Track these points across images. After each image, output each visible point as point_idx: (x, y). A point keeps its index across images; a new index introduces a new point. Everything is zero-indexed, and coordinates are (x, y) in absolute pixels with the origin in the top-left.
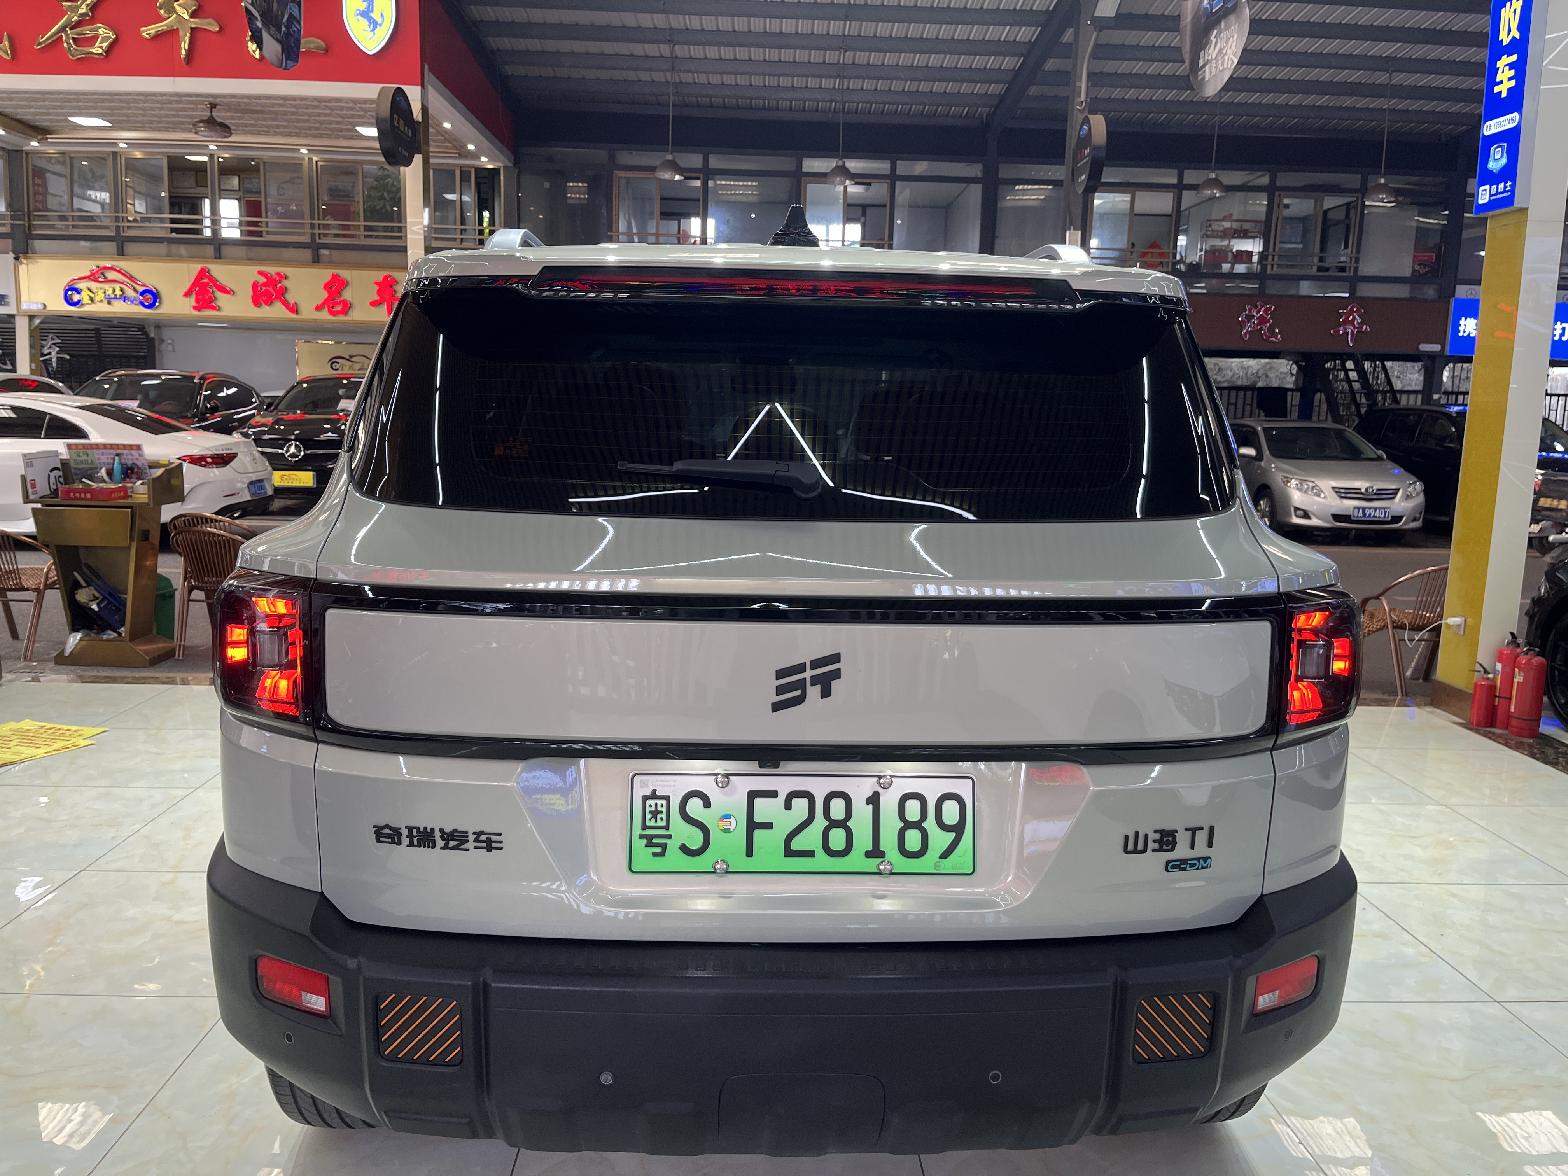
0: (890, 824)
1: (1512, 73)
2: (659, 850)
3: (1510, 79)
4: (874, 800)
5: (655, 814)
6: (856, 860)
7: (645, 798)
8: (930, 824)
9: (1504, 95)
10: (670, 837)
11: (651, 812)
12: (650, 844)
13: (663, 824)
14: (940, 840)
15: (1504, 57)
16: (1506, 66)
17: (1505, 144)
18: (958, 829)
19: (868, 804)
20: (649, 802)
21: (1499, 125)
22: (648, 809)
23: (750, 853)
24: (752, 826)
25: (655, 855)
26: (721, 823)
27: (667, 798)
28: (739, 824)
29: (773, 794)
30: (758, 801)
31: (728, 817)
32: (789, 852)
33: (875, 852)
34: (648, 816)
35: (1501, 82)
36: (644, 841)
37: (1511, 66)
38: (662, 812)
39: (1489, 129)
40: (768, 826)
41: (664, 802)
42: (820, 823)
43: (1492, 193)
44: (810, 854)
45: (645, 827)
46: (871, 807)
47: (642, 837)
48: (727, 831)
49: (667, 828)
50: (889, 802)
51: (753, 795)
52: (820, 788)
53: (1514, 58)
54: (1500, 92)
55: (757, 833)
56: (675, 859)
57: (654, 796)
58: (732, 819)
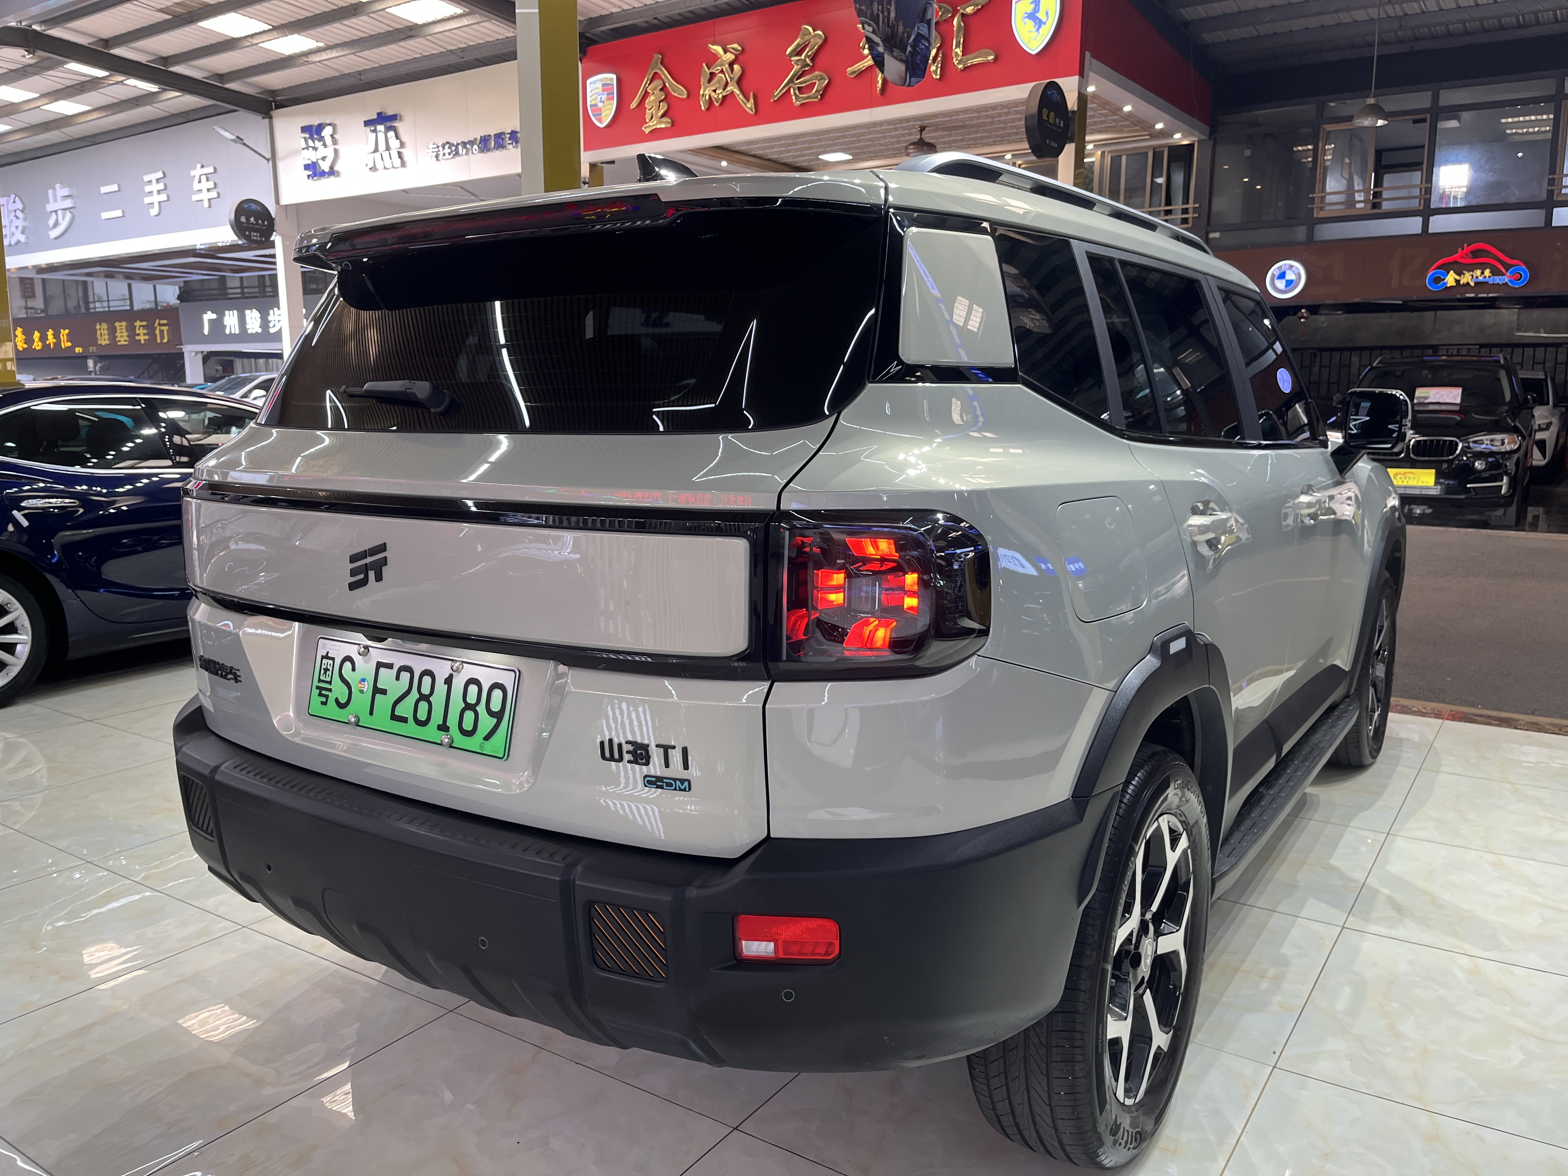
0: (457, 704)
2: (324, 700)
4: (449, 681)
5: (326, 670)
6: (431, 732)
7: (323, 658)
8: (481, 709)
10: (330, 690)
11: (324, 669)
12: (320, 695)
13: (328, 679)
14: (487, 723)
18: (498, 716)
19: (445, 684)
20: (325, 661)
22: (323, 667)
23: (371, 713)
24: (376, 690)
25: (322, 703)
26: (360, 685)
27: (334, 660)
28: (368, 687)
29: (390, 666)
30: (382, 671)
31: (363, 680)
32: (394, 717)
33: (443, 727)
34: (322, 671)
36: (318, 691)
38: (329, 670)
40: (385, 692)
41: (331, 662)
42: (414, 695)
44: (404, 720)
45: (320, 681)
46: (446, 686)
47: (318, 687)
48: (362, 692)
49: (330, 683)
50: (458, 683)
51: (380, 665)
52: (419, 665)
55: (378, 696)
56: (331, 710)
57: (326, 657)
58: (366, 683)
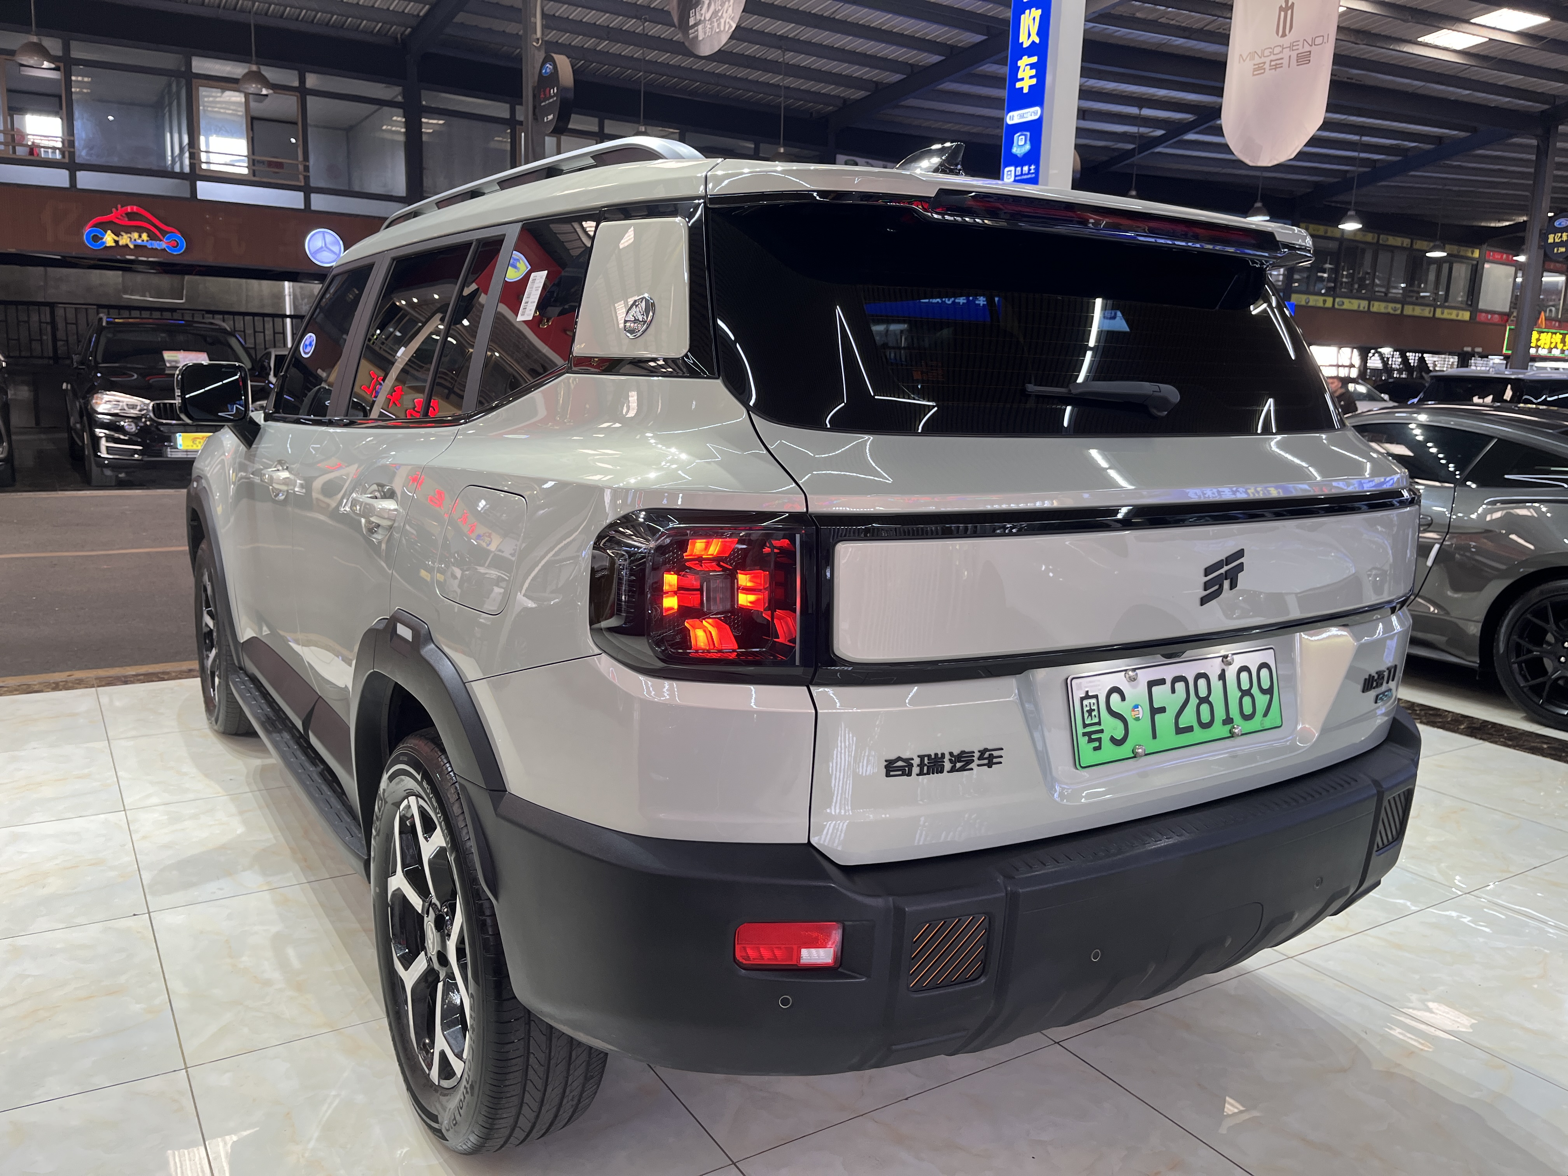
0: (1234, 694)
1: (1033, 72)
2: (1096, 744)
3: (1031, 77)
4: (1222, 677)
5: (1090, 712)
6: (1218, 729)
7: (1082, 699)
8: (1255, 690)
9: (1026, 90)
10: (1102, 731)
11: (1087, 711)
12: (1091, 740)
13: (1096, 720)
14: (1262, 700)
15: (1025, 58)
16: (1027, 65)
17: (1028, 134)
18: (1269, 691)
19: (1219, 680)
20: (1085, 702)
21: (1022, 116)
22: (1085, 709)
23: (1154, 736)
24: (1155, 711)
25: (1095, 749)
26: (1133, 713)
27: (1096, 697)
28: (1144, 712)
29: (1162, 682)
30: (1155, 689)
31: (1136, 706)
32: (1179, 731)
33: (1228, 721)
34: (1086, 715)
35: (1022, 79)
36: (1087, 738)
37: (1032, 66)
38: (1094, 710)
39: (1012, 118)
40: (1162, 710)
41: (1094, 701)
42: (1193, 701)
43: (1017, 174)
44: (1190, 729)
45: (1085, 726)
46: (1221, 682)
47: (1084, 734)
48: (1137, 719)
49: (1099, 723)
50: (1231, 677)
51: (1151, 684)
52: (1189, 671)
53: (1034, 59)
54: (1022, 88)
55: (1158, 717)
56: (1109, 751)
57: (1087, 696)
58: (1140, 708)
